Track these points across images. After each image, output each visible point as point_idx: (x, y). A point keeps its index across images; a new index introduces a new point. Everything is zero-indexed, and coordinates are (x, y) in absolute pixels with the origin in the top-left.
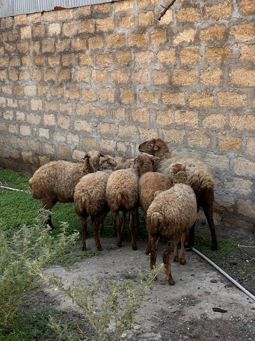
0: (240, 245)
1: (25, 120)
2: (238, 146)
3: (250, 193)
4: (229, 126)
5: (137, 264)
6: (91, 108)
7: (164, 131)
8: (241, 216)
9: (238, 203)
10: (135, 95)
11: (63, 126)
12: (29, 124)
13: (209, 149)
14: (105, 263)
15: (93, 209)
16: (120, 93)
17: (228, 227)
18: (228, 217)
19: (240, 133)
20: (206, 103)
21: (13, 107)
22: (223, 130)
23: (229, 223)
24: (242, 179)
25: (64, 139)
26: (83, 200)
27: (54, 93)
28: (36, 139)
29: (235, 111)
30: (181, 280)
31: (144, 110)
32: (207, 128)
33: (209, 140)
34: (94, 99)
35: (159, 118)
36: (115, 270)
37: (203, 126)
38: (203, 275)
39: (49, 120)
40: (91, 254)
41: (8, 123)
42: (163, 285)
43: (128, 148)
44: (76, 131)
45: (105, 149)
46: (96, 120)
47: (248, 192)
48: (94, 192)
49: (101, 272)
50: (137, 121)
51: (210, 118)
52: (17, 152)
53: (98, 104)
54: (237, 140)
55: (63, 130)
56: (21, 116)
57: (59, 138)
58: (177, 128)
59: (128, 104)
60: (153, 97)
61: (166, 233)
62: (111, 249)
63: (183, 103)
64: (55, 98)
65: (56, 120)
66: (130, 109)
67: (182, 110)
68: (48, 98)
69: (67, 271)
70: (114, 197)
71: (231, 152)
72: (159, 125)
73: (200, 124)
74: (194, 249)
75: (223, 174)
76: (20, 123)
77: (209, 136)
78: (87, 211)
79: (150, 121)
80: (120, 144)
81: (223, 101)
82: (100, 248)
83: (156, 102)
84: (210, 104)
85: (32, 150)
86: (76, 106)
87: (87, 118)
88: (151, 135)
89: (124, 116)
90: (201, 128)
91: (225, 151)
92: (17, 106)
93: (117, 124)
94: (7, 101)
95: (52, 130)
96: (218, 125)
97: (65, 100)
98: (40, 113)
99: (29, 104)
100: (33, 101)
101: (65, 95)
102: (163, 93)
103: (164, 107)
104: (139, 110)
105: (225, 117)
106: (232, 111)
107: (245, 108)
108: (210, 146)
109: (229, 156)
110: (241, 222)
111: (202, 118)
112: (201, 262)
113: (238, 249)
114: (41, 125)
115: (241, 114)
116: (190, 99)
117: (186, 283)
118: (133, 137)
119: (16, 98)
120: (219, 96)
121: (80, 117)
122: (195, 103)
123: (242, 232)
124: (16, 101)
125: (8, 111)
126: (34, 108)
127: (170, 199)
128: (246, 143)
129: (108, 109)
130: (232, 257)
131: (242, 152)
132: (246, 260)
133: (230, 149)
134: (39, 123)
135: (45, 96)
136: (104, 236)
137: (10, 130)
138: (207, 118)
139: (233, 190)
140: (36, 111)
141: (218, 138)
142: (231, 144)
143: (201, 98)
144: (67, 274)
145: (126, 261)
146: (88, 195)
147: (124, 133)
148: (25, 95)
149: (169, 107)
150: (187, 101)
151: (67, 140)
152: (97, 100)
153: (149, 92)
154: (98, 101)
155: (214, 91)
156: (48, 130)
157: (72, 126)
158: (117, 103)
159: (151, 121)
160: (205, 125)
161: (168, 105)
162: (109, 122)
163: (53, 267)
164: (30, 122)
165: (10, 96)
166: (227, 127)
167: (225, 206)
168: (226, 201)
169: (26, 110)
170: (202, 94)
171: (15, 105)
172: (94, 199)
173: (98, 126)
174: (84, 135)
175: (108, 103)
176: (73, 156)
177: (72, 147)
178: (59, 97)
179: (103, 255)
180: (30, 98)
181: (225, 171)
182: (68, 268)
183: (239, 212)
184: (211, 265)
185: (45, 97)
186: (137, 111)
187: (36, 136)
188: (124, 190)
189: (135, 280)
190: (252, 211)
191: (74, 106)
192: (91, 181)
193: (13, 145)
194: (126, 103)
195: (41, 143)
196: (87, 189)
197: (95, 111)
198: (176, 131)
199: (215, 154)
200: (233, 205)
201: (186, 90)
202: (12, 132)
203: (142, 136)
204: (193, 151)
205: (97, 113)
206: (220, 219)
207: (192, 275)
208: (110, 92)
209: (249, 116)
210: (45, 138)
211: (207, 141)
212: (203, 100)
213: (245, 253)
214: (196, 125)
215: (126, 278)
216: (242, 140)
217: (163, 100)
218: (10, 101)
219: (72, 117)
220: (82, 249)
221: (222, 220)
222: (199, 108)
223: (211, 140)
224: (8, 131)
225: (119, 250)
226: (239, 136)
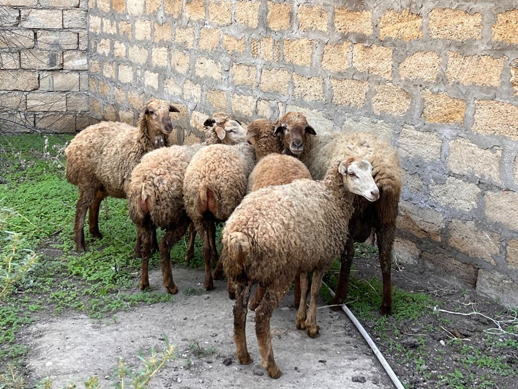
0: (437, 308)
1: (126, 57)
2: (459, 116)
3: (474, 208)
4: (445, 76)
5: (227, 326)
6: (221, 37)
7: (334, 82)
8: (454, 252)
9: (451, 226)
10: (291, 15)
11: (178, 69)
12: (131, 64)
13: (407, 119)
14: (170, 319)
15: (162, 214)
16: (268, 11)
17: (431, 271)
18: (431, 250)
19: (464, 91)
20: (408, 30)
21: (110, 34)
22: (434, 83)
23: (433, 263)
24: (461, 181)
25: (178, 91)
26: (144, 198)
27: (169, 9)
28: (139, 89)
29: (459, 47)
30: (296, 368)
31: (304, 42)
32: (407, 80)
33: (409, 102)
34: (227, 21)
35: (326, 57)
36: (181, 335)
37: (400, 76)
38: (343, 364)
39: (160, 57)
40: (151, 299)
41: (103, 60)
42: (257, 377)
43: (274, 112)
44: (198, 77)
45: (239, 111)
46: (228, 59)
47: (470, 207)
48: (165, 182)
49: (154, 337)
50: (291, 63)
51: (413, 61)
52: (114, 110)
53: (232, 31)
54: (458, 104)
55: (178, 75)
56: (121, 49)
57: (172, 88)
58: (354, 77)
59: (278, 31)
60: (319, 19)
61: (258, 274)
62: (193, 292)
63: (369, 32)
64: (169, 20)
65: (170, 57)
66: (281, 41)
67: (367, 45)
68: (159, 19)
69: (94, 327)
70: (194, 194)
71: (445, 128)
72: (325, 71)
73: (395, 72)
74: (345, 308)
75: (429, 168)
76: (118, 62)
77: (409, 96)
78: (152, 218)
79: (311, 64)
80: (262, 103)
81: (439, 28)
82: (172, 289)
83: (324, 29)
84: (415, 33)
85: (133, 109)
86: (200, 33)
87: (214, 55)
88: (312, 90)
89: (272, 53)
90: (397, 79)
91: (434, 125)
92: (116, 32)
93: (259, 67)
94: (102, 24)
95: (163, 74)
96: (427, 75)
97: (185, 21)
98: (146, 45)
99: (133, 29)
100: (137, 25)
101: (184, 14)
102: (336, 10)
103: (337, 37)
104: (295, 42)
105: (441, 59)
106: (453, 48)
107: (477, 43)
108: (409, 114)
109: (441, 134)
110: (453, 263)
111: (399, 59)
112: (349, 335)
113: (432, 315)
114: (148, 66)
115: (468, 54)
116: (381, 24)
117: (303, 376)
118: (284, 91)
119: (114, 19)
120: (432, 17)
121: (203, 53)
122: (389, 31)
123: (453, 282)
124: (115, 23)
125: (103, 41)
126: (139, 37)
127: (265, 203)
128: (473, 112)
129: (246, 40)
130: (415, 330)
131: (465, 128)
132: (440, 339)
133: (444, 121)
134: (145, 62)
135: (155, 14)
136: (193, 267)
137: (104, 72)
138: (407, 60)
139: (444, 200)
140: (142, 41)
141: (424, 100)
142: (447, 111)
143: (401, 21)
144: (90, 333)
145: (210, 318)
146: (152, 188)
147: (270, 85)
148: (128, 14)
149: (345, 37)
150: (376, 26)
151: (183, 94)
152: (231, 23)
153: (314, 10)
154: (233, 25)
155: (423, 8)
156: (157, 74)
157: (191, 69)
158: (261, 29)
159: (314, 64)
160: (404, 74)
161: (342, 34)
162: (248, 63)
163: (75, 317)
164: (132, 60)
165: (107, 14)
166: (442, 79)
167: (427, 229)
168: (430, 221)
169: (127, 38)
170: (403, 14)
171: (113, 31)
172: (165, 195)
173: (230, 70)
174: (210, 85)
175: (248, 30)
176: (191, 121)
177: (191, 106)
178: (175, 17)
179: (173, 302)
180: (135, 18)
181: (433, 162)
182: (99, 323)
183: (452, 243)
184: (366, 343)
185: (156, 16)
186: (293, 44)
187: (140, 84)
188: (214, 181)
189: (210, 360)
190: (475, 244)
191: (196, 34)
192: (161, 159)
193: (108, 97)
194: (276, 30)
195: (146, 97)
196: (151, 174)
197: (227, 43)
198: (353, 83)
199: (417, 129)
200: (442, 230)
201: (375, 5)
202: (108, 76)
203: (297, 90)
204: (379, 122)
205: (230, 48)
206: (417, 253)
207: (321, 361)
208: (251, 9)
209: (482, 57)
210: (152, 88)
211: (405, 105)
212: (404, 24)
213: (443, 324)
214: (388, 72)
215: (193, 353)
216: (468, 105)
217: (336, 25)
218: (107, 22)
219: (193, 52)
220: (141, 287)
221: (420, 256)
222: (396, 40)
223: (412, 102)
224: (101, 75)
225: (206, 296)
226: (462, 97)
